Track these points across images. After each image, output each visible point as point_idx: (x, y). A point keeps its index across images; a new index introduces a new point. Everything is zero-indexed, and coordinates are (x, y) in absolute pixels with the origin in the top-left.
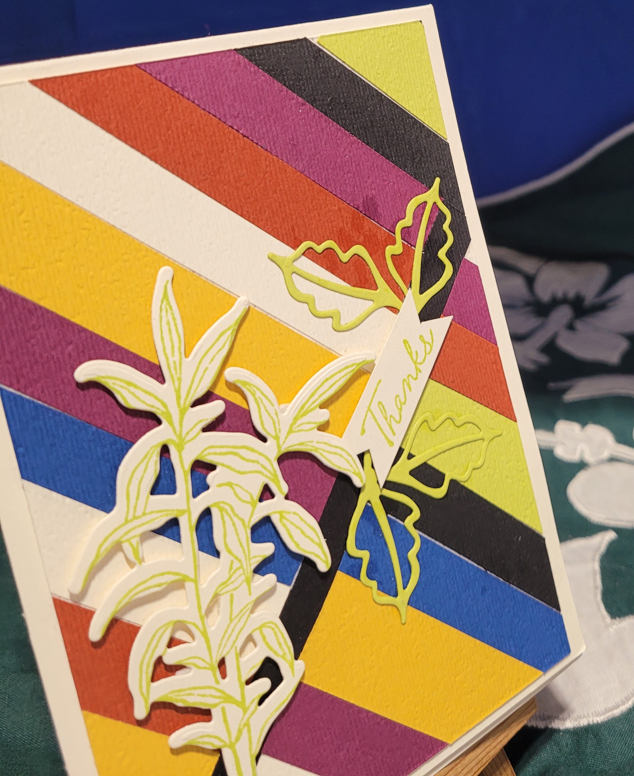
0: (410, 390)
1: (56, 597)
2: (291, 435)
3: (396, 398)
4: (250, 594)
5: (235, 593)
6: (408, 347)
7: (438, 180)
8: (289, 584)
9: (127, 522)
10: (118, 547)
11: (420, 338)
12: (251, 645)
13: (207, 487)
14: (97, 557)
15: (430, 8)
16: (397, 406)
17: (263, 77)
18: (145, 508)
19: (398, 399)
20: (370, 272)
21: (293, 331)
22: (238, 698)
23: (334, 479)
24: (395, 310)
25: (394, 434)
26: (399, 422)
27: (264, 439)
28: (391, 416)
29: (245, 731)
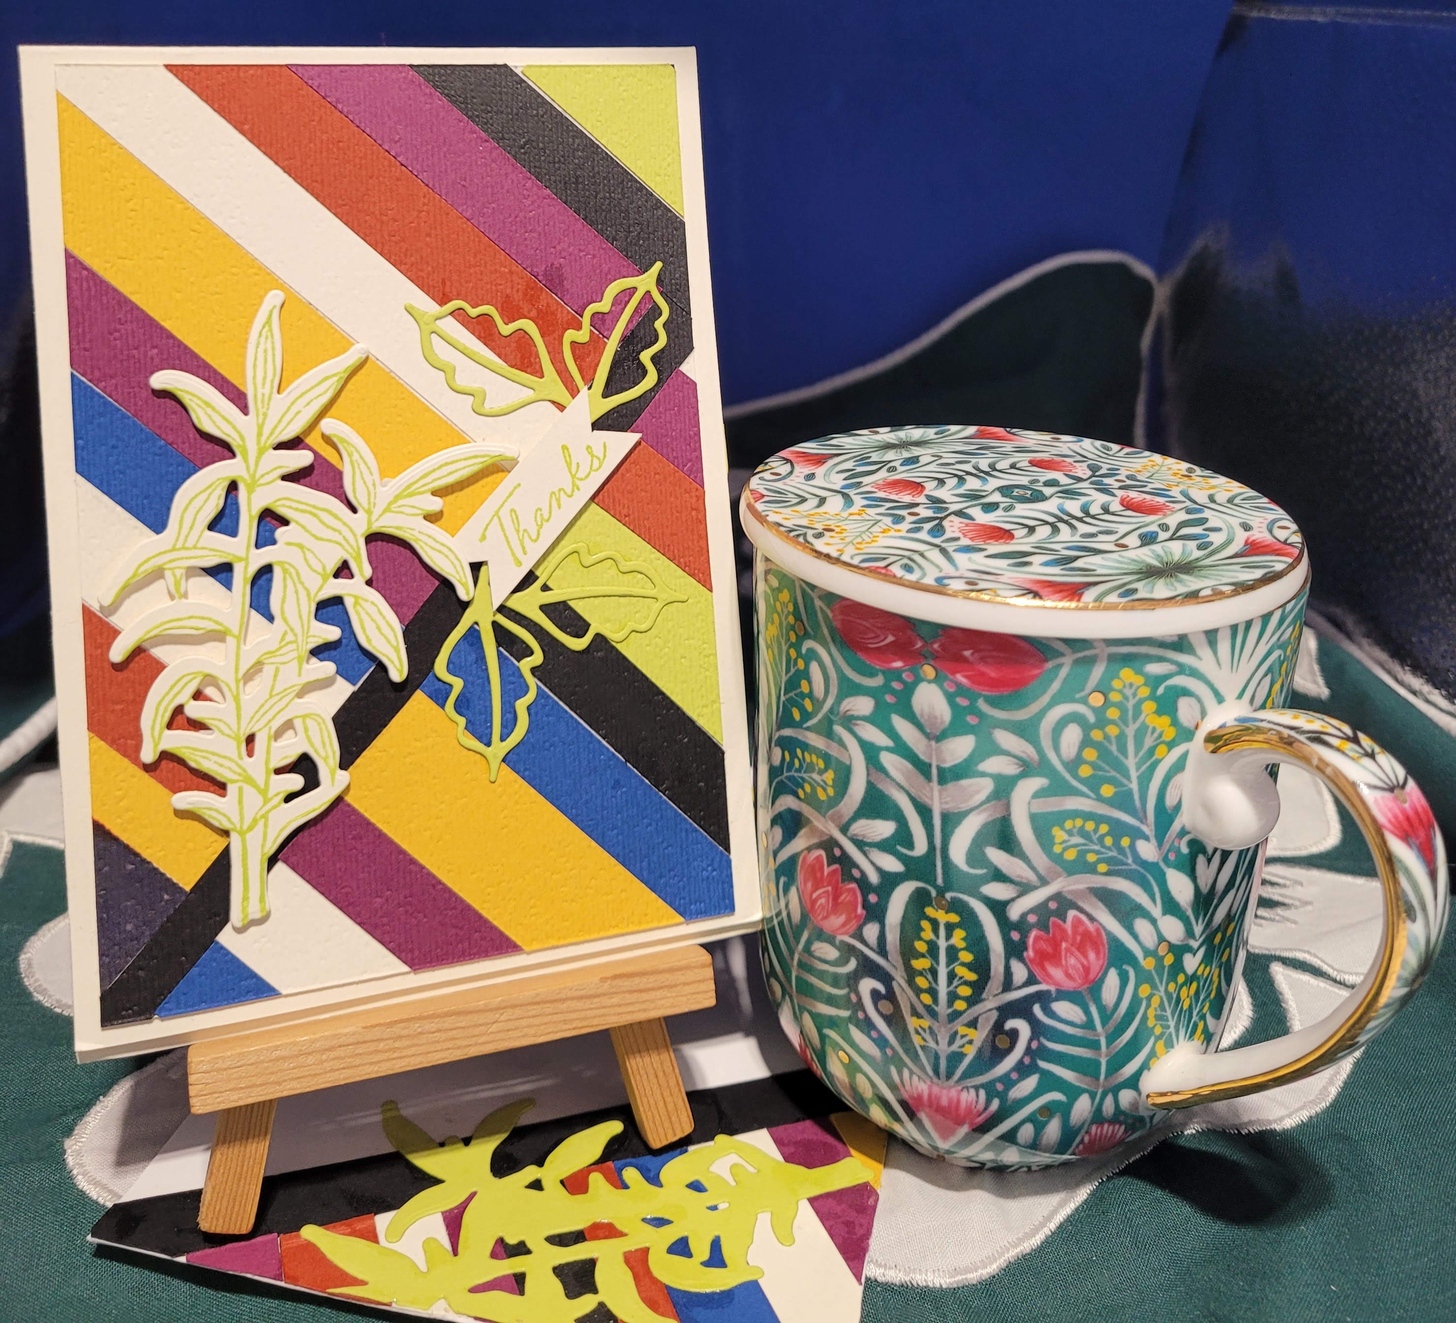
0: (559, 507)
1: (86, 604)
2: (388, 514)
3: (537, 511)
4: (300, 675)
5: (282, 667)
6: (567, 455)
7: (658, 265)
8: (354, 684)
9: (174, 549)
10: (158, 574)
11: (587, 449)
12: (290, 732)
13: (274, 542)
14: (134, 575)
15: (691, 51)
16: (536, 520)
17: (440, 101)
18: (198, 541)
19: (539, 512)
20: (537, 356)
21: (419, 400)
22: (261, 783)
23: (437, 583)
24: (561, 407)
25: (525, 553)
26: (536, 541)
27: (354, 510)
28: (525, 530)
29: (261, 823)
